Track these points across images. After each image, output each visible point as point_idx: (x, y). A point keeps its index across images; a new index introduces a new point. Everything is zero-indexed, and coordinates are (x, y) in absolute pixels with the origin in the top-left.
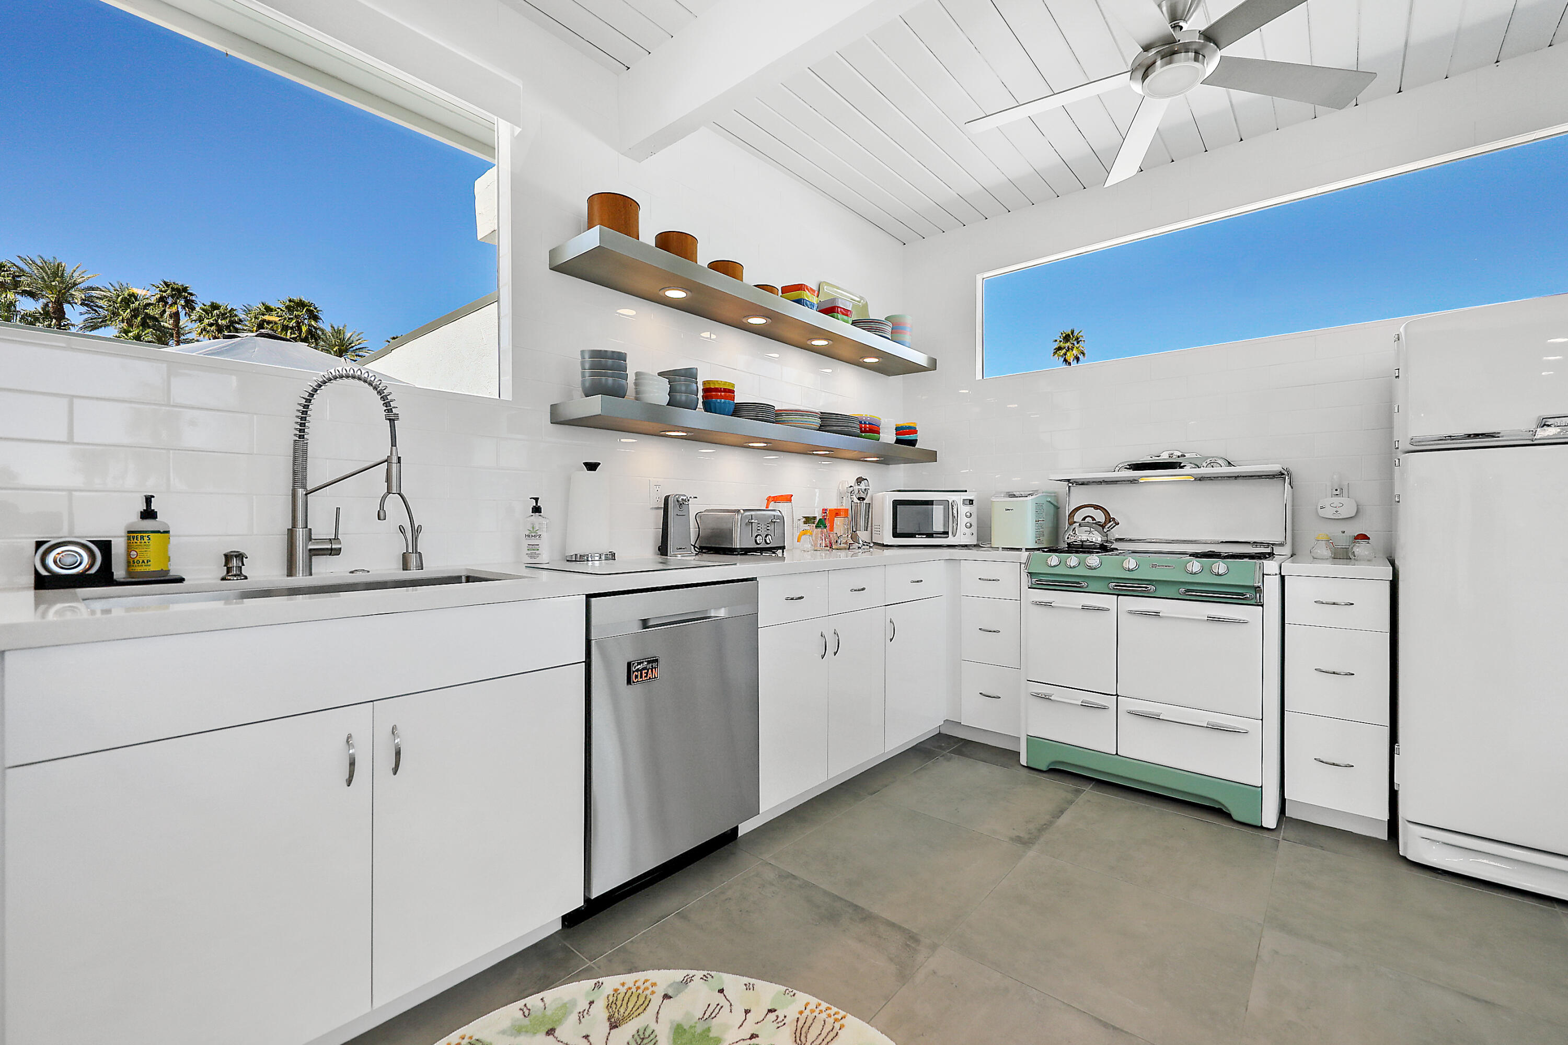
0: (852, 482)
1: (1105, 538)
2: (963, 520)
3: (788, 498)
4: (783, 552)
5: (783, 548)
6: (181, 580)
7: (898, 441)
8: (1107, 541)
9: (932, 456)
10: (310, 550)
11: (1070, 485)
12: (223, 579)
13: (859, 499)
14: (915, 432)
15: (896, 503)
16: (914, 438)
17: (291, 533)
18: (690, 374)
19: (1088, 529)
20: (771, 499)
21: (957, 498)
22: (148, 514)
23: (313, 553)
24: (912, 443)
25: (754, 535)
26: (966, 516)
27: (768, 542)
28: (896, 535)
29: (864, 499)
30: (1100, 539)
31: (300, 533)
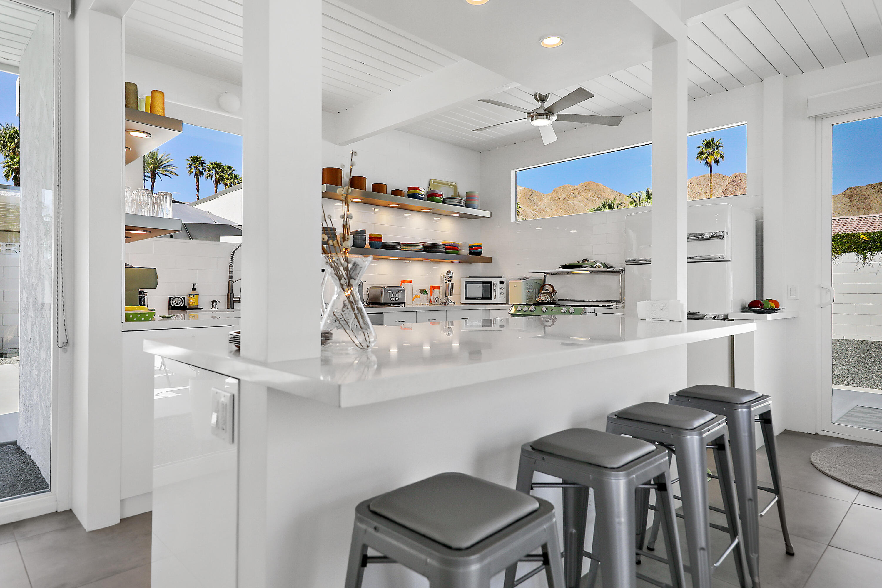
0: (445, 273)
1: (552, 299)
2: (499, 291)
3: (410, 281)
4: (404, 305)
5: (404, 303)
6: (202, 309)
7: (471, 253)
8: (553, 301)
9: (489, 260)
10: (234, 300)
11: (545, 274)
12: (211, 309)
13: (448, 281)
14: (480, 247)
15: (467, 283)
16: (480, 251)
17: (228, 295)
18: (363, 232)
19: (546, 295)
20: (403, 282)
21: (498, 280)
22: (194, 289)
23: (235, 301)
24: (479, 254)
25: (390, 297)
26: (501, 289)
27: (397, 300)
28: (466, 298)
29: (451, 281)
30: (550, 300)
31: (230, 295)
